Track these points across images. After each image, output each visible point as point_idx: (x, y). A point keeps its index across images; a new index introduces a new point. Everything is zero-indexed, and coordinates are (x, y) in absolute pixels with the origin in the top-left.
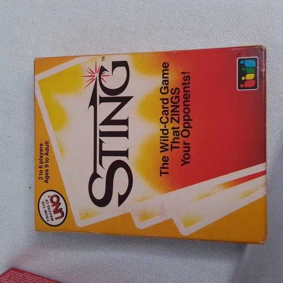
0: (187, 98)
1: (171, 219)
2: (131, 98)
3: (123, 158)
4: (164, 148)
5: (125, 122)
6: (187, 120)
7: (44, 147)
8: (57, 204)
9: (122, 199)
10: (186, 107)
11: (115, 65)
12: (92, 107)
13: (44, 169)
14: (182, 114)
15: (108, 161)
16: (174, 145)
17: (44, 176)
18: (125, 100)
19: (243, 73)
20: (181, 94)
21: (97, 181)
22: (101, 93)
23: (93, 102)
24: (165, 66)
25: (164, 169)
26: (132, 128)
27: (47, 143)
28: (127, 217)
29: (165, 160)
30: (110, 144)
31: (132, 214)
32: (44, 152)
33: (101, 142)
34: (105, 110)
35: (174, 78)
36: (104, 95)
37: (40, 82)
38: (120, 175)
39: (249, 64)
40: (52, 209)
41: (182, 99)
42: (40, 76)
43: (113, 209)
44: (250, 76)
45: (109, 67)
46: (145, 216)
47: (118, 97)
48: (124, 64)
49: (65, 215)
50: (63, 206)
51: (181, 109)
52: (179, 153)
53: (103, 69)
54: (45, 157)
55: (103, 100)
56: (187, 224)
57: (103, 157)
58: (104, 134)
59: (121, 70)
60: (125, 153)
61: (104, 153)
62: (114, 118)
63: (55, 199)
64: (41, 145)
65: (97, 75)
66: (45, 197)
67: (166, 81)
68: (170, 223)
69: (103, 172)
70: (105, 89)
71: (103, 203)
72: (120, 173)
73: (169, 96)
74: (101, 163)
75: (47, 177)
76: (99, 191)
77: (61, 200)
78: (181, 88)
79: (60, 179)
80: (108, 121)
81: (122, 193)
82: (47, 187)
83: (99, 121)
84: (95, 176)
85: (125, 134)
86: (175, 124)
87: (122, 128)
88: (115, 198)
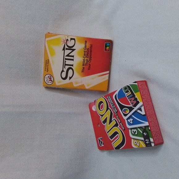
0: (91, 51)
1: (84, 84)
2: (75, 49)
3: (72, 67)
4: (83, 65)
5: (73, 56)
6: (91, 58)
7: (47, 61)
8: (51, 78)
9: (70, 78)
10: (91, 54)
11: (71, 39)
12: (63, 51)
13: (47, 68)
14: (89, 56)
15: (67, 67)
16: (86, 64)
17: (47, 70)
18: (73, 50)
19: (106, 47)
20: (90, 50)
21: (63, 73)
22: (66, 47)
23: (64, 49)
24: (86, 42)
25: (83, 71)
26: (75, 58)
27: (48, 60)
28: (71, 83)
29: (84, 68)
30: (68, 62)
31: (73, 82)
32: (47, 62)
33: (65, 61)
34: (67, 52)
35: (88, 45)
36: (67, 48)
37: (47, 41)
39: (108, 44)
40: (49, 80)
41: (90, 52)
42: (47, 39)
44: (108, 48)
45: (69, 39)
46: (76, 83)
47: (71, 48)
48: (74, 39)
49: (53, 82)
50: (52, 79)
51: (89, 54)
52: (87, 66)
53: (67, 40)
54: (47, 64)
55: (67, 49)
56: (88, 86)
57: (66, 66)
58: (66, 59)
59: (73, 41)
60: (72, 65)
61: (66, 65)
62: (70, 55)
63: (50, 77)
64: (46, 60)
65: (66, 41)
66: (47, 76)
67: (86, 46)
68: (83, 85)
69: (65, 70)
70: (68, 46)
71: (65, 79)
72: (70, 71)
73: (86, 50)
74: (65, 68)
75: (48, 70)
76: (64, 75)
77: (52, 77)
78: (90, 49)
79: (52, 71)
80: (68, 56)
81: (71, 77)
82: (47, 73)
83: (65, 55)
84: (63, 71)
85: (73, 60)
86: (87, 59)
87: (72, 58)
88: (68, 78)
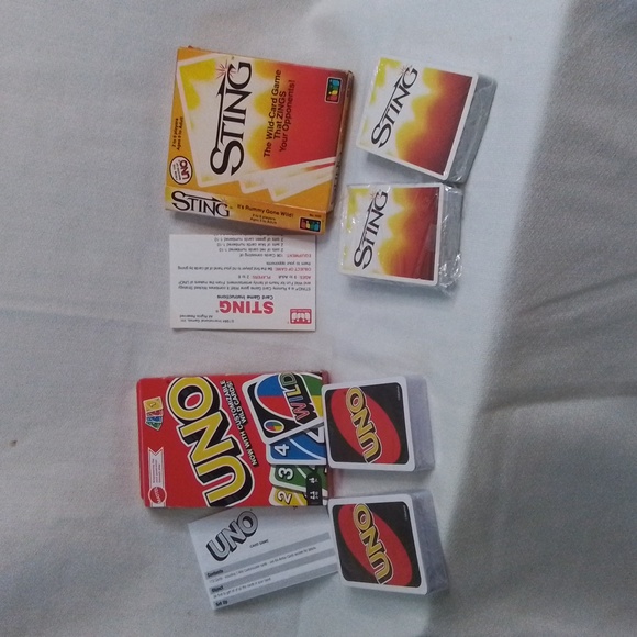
0: (290, 100)
1: (267, 189)
2: (249, 93)
3: (239, 140)
4: (269, 136)
5: (244, 112)
6: (288, 117)
7: (179, 121)
8: (185, 167)
9: (234, 170)
10: (289, 107)
11: (242, 65)
12: (220, 95)
13: (177, 139)
14: (285, 113)
15: (227, 140)
16: (277, 135)
17: (176, 144)
18: (246, 94)
19: (330, 90)
20: (287, 97)
21: (217, 155)
23: (221, 92)
24: (278, 73)
25: (267, 153)
26: (248, 117)
27: (182, 119)
28: (236, 184)
29: (269, 145)
30: (230, 127)
31: (241, 183)
32: (179, 125)
33: (224, 124)
34: (230, 99)
35: (283, 84)
36: (231, 88)
37: (182, 68)
38: (235, 152)
39: (336, 83)
40: (181, 171)
41: (287, 101)
42: (181, 63)
43: (226, 176)
44: (335, 93)
45: (236, 65)
46: (249, 184)
47: (239, 90)
48: (248, 65)
49: (190, 176)
50: (189, 170)
51: (285, 107)
52: (279, 141)
53: (231, 67)
54: (179, 129)
55: (229, 91)
56: (278, 193)
57: (224, 137)
58: (226, 118)
59: (245, 70)
60: (241, 136)
61: (224, 134)
62: (236, 107)
63: (183, 164)
64: (177, 119)
65: (227, 70)
66: (176, 161)
67: (277, 85)
68: (265, 193)
69: (222, 148)
70: (231, 83)
71: (220, 171)
72: (235, 150)
73: (278, 97)
74: (221, 141)
75: (179, 145)
77: (188, 165)
78: (287, 93)
79: (189, 150)
80: (230, 109)
81: (235, 166)
82: (176, 153)
83: (224, 108)
84: (216, 150)
85: (242, 121)
86: (279, 120)
87: (241, 116)
88: (229, 169)
